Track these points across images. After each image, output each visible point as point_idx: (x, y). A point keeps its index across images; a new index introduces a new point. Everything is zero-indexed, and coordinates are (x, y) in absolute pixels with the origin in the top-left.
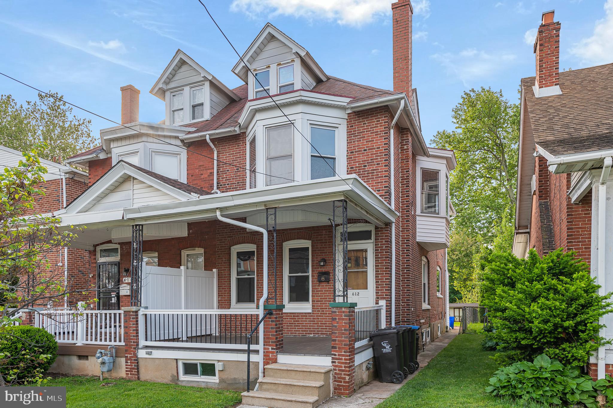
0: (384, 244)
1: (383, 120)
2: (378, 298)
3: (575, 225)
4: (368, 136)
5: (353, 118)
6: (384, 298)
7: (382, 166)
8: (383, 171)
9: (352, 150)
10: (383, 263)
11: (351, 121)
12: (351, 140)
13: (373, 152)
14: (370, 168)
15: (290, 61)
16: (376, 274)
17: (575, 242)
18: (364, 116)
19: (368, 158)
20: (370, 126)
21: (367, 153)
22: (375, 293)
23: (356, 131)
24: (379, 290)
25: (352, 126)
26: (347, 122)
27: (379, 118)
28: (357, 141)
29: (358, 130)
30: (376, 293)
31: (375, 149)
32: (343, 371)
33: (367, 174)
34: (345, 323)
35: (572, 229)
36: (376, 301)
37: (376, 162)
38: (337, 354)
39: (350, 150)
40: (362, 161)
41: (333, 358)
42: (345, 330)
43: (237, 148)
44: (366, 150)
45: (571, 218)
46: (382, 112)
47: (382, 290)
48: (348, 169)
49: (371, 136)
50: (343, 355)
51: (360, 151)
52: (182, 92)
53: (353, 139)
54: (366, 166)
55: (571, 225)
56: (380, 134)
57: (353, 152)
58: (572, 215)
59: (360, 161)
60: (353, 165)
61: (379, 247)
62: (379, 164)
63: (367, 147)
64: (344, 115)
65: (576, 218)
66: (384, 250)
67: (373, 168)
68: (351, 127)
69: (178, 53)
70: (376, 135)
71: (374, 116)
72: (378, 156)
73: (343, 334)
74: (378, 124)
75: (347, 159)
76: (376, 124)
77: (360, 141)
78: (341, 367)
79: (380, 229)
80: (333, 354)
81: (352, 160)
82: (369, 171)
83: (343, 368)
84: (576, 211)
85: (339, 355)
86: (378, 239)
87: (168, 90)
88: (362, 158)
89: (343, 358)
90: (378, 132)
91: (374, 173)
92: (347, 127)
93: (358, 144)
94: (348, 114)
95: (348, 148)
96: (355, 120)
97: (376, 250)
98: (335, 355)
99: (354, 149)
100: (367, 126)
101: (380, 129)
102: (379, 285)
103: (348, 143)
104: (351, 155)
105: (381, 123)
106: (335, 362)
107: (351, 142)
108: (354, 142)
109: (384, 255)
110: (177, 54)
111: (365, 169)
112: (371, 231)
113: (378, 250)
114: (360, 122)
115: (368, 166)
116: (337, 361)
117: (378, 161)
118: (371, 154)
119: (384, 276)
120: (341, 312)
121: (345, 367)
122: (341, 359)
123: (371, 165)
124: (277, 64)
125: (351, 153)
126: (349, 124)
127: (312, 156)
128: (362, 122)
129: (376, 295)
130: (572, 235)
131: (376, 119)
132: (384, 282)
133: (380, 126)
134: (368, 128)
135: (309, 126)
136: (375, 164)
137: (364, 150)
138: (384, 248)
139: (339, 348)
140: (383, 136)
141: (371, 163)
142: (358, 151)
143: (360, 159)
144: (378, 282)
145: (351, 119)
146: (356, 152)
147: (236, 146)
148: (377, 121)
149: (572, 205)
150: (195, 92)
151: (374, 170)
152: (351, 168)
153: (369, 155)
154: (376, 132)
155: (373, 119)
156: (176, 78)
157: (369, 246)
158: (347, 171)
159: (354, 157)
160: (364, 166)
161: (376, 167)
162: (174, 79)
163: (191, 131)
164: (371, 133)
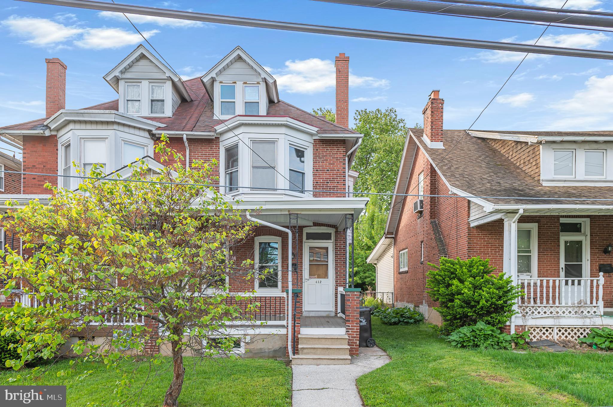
0: (342, 244)
1: (342, 149)
2: (337, 285)
3: (472, 241)
4: (330, 160)
5: (318, 144)
6: (342, 285)
7: (341, 185)
8: (341, 189)
9: (317, 168)
10: (341, 259)
11: (317, 146)
12: (316, 160)
13: (334, 172)
14: (332, 185)
15: (256, 82)
16: (336, 267)
17: (472, 252)
18: (327, 143)
19: (330, 176)
20: (332, 152)
21: (329, 172)
22: (334, 282)
23: (320, 154)
24: (338, 279)
25: (318, 150)
26: (313, 146)
27: (339, 147)
28: (321, 162)
29: (322, 154)
30: (336, 281)
31: (335, 170)
32: (355, 337)
33: (329, 189)
34: (356, 303)
35: (470, 243)
36: (336, 287)
37: (336, 181)
38: (350, 325)
39: (315, 168)
40: (325, 178)
41: (347, 329)
42: (357, 308)
43: (210, 150)
44: (328, 170)
45: (470, 237)
46: (341, 143)
47: (340, 279)
48: (313, 183)
49: (332, 160)
50: (355, 326)
51: (323, 170)
52: (138, 84)
53: (318, 160)
54: (328, 183)
55: (470, 241)
56: (340, 160)
57: (318, 170)
58: (470, 234)
59: (324, 178)
60: (318, 180)
61: (338, 246)
62: (339, 183)
63: (329, 168)
64: (310, 139)
65: (472, 237)
66: (342, 248)
67: (334, 185)
68: (316, 150)
69: (140, 47)
70: (336, 160)
71: (335, 145)
72: (338, 176)
73: (355, 311)
74: (338, 152)
75: (313, 175)
76: (336, 152)
77: (324, 162)
78: (354, 335)
79: (339, 233)
80: (347, 326)
81: (317, 177)
82: (331, 187)
83: (355, 336)
84: (472, 232)
85: (352, 326)
86: (338, 240)
87: (122, 79)
88: (325, 176)
89: (355, 328)
90: (338, 158)
91: (335, 189)
92: (313, 150)
93: (322, 164)
94: (314, 139)
95: (313, 166)
96: (320, 146)
97: (335, 248)
98: (349, 326)
99: (319, 168)
100: (329, 152)
101: (340, 156)
102: (338, 275)
103: (314, 162)
104: (316, 172)
105: (340, 152)
106: (349, 332)
107: (317, 162)
108: (319, 162)
109: (342, 252)
110: (138, 49)
111: (328, 185)
112: (331, 233)
113: (338, 248)
114: (324, 148)
115: (330, 183)
116: (350, 331)
117: (338, 180)
118: (333, 174)
119: (342, 269)
120: (353, 295)
121: (356, 335)
122: (354, 329)
123: (332, 183)
124: (243, 82)
125: (316, 170)
126: (315, 148)
127: (290, 170)
128: (326, 148)
129: (336, 283)
130: (470, 247)
131: (336, 148)
132: (342, 273)
133: (340, 154)
134: (330, 154)
135: (289, 145)
136: (335, 182)
137: (327, 170)
138: (342, 247)
139: (352, 321)
140: (342, 162)
141: (332, 181)
142: (322, 170)
143: (324, 177)
144: (338, 273)
145: (316, 144)
146: (320, 170)
147: (209, 148)
148: (337, 150)
149: (470, 228)
150: (154, 87)
151: (335, 187)
152: (316, 183)
153: (331, 174)
154: (336, 158)
155: (334, 147)
156: (132, 69)
157: (330, 244)
158: (313, 185)
159: (319, 175)
160: (327, 183)
161: (336, 185)
162: (130, 70)
163: (161, 126)
164: (332, 158)
